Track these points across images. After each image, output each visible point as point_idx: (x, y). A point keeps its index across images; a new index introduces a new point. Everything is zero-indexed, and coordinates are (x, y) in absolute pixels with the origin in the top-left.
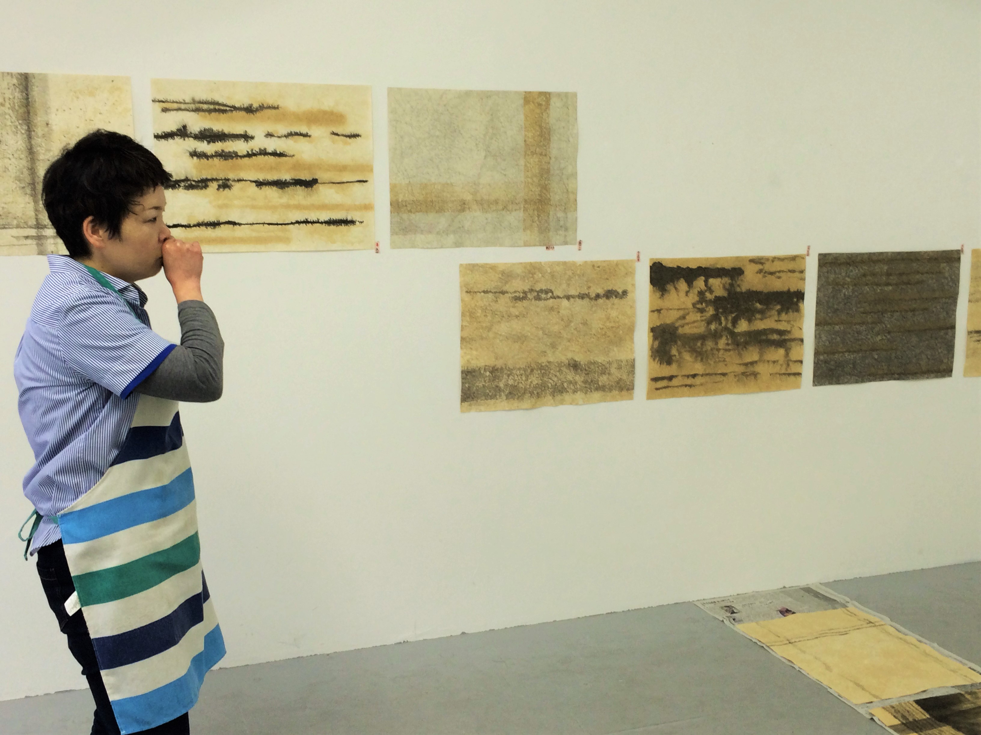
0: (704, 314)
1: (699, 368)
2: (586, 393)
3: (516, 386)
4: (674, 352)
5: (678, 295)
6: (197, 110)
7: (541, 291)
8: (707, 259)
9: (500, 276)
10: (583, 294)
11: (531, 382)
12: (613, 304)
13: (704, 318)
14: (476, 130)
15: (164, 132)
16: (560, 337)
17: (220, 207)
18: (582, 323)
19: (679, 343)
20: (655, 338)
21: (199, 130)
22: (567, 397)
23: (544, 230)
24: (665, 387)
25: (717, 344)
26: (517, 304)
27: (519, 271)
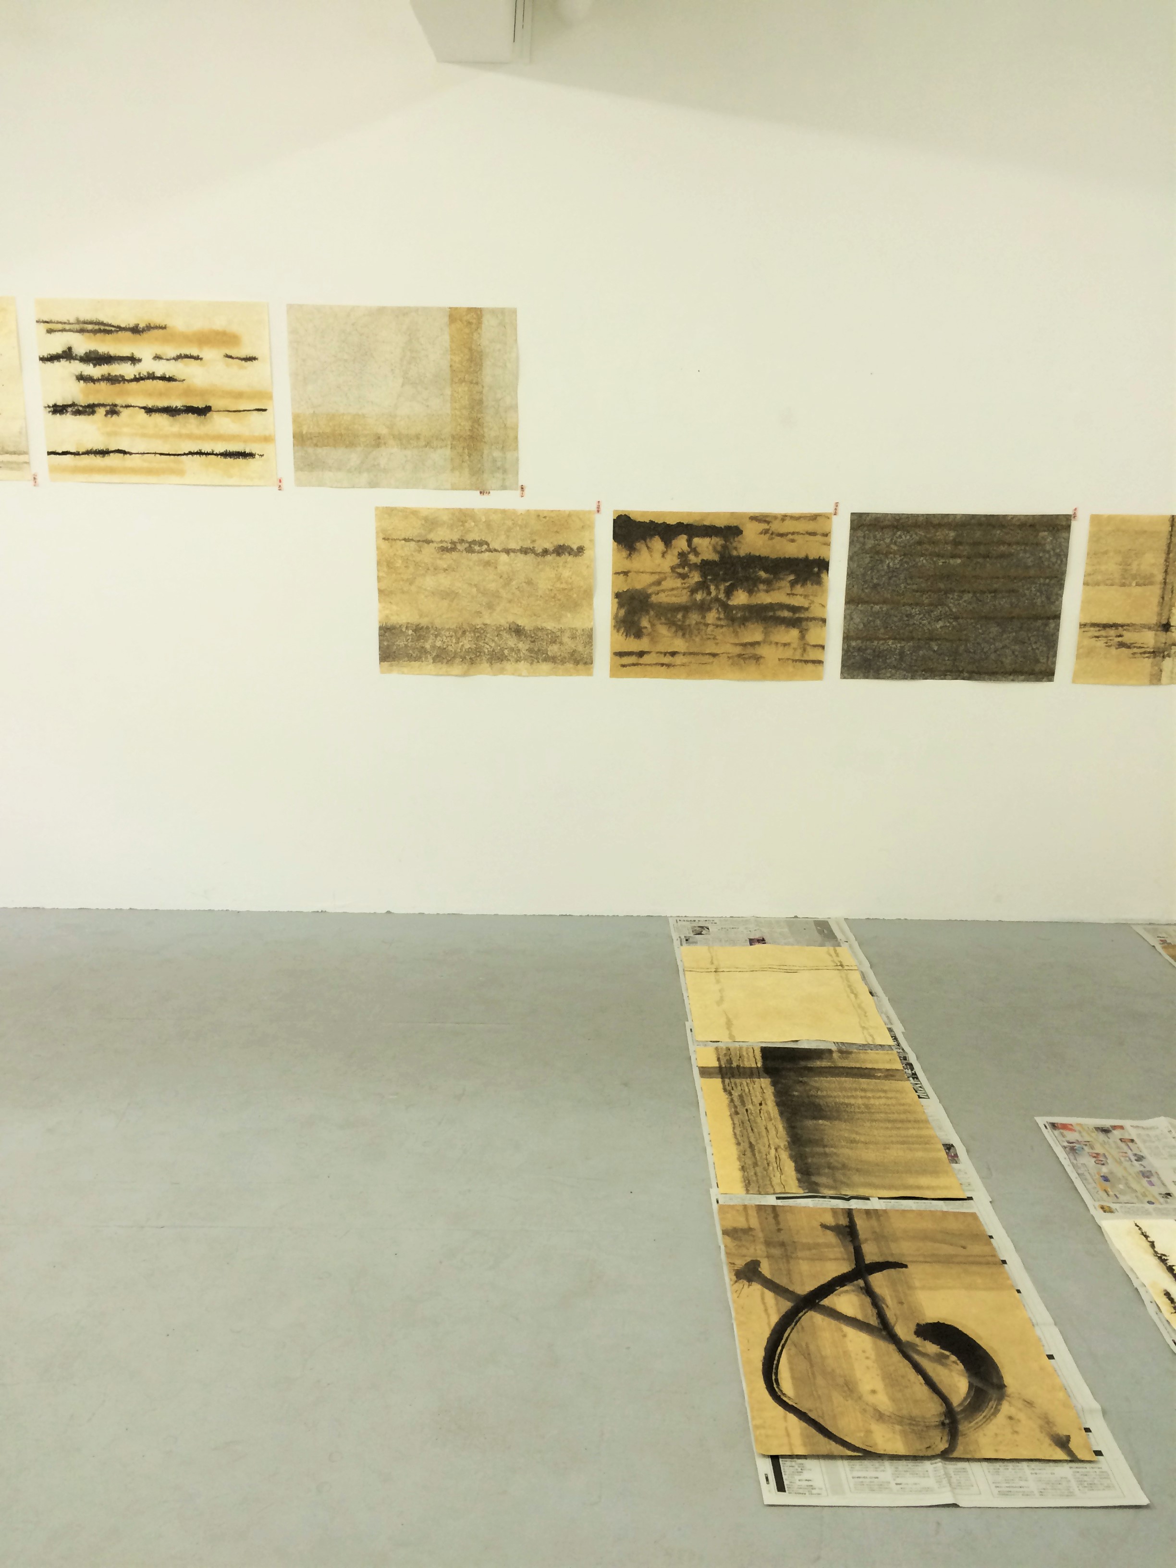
0: (685, 581)
1: (679, 644)
2: (532, 664)
3: (445, 649)
4: (645, 623)
5: (651, 556)
6: (82, 331)
7: (474, 542)
8: (689, 514)
9: (423, 522)
10: (527, 548)
11: (463, 645)
12: (566, 562)
13: (687, 585)
14: (392, 353)
15: (50, 354)
16: (498, 597)
17: (109, 434)
18: (525, 582)
19: (652, 613)
20: (621, 605)
21: (84, 352)
22: (508, 666)
23: (477, 472)
24: (634, 665)
25: (704, 617)
26: (444, 556)
27: (445, 518)
